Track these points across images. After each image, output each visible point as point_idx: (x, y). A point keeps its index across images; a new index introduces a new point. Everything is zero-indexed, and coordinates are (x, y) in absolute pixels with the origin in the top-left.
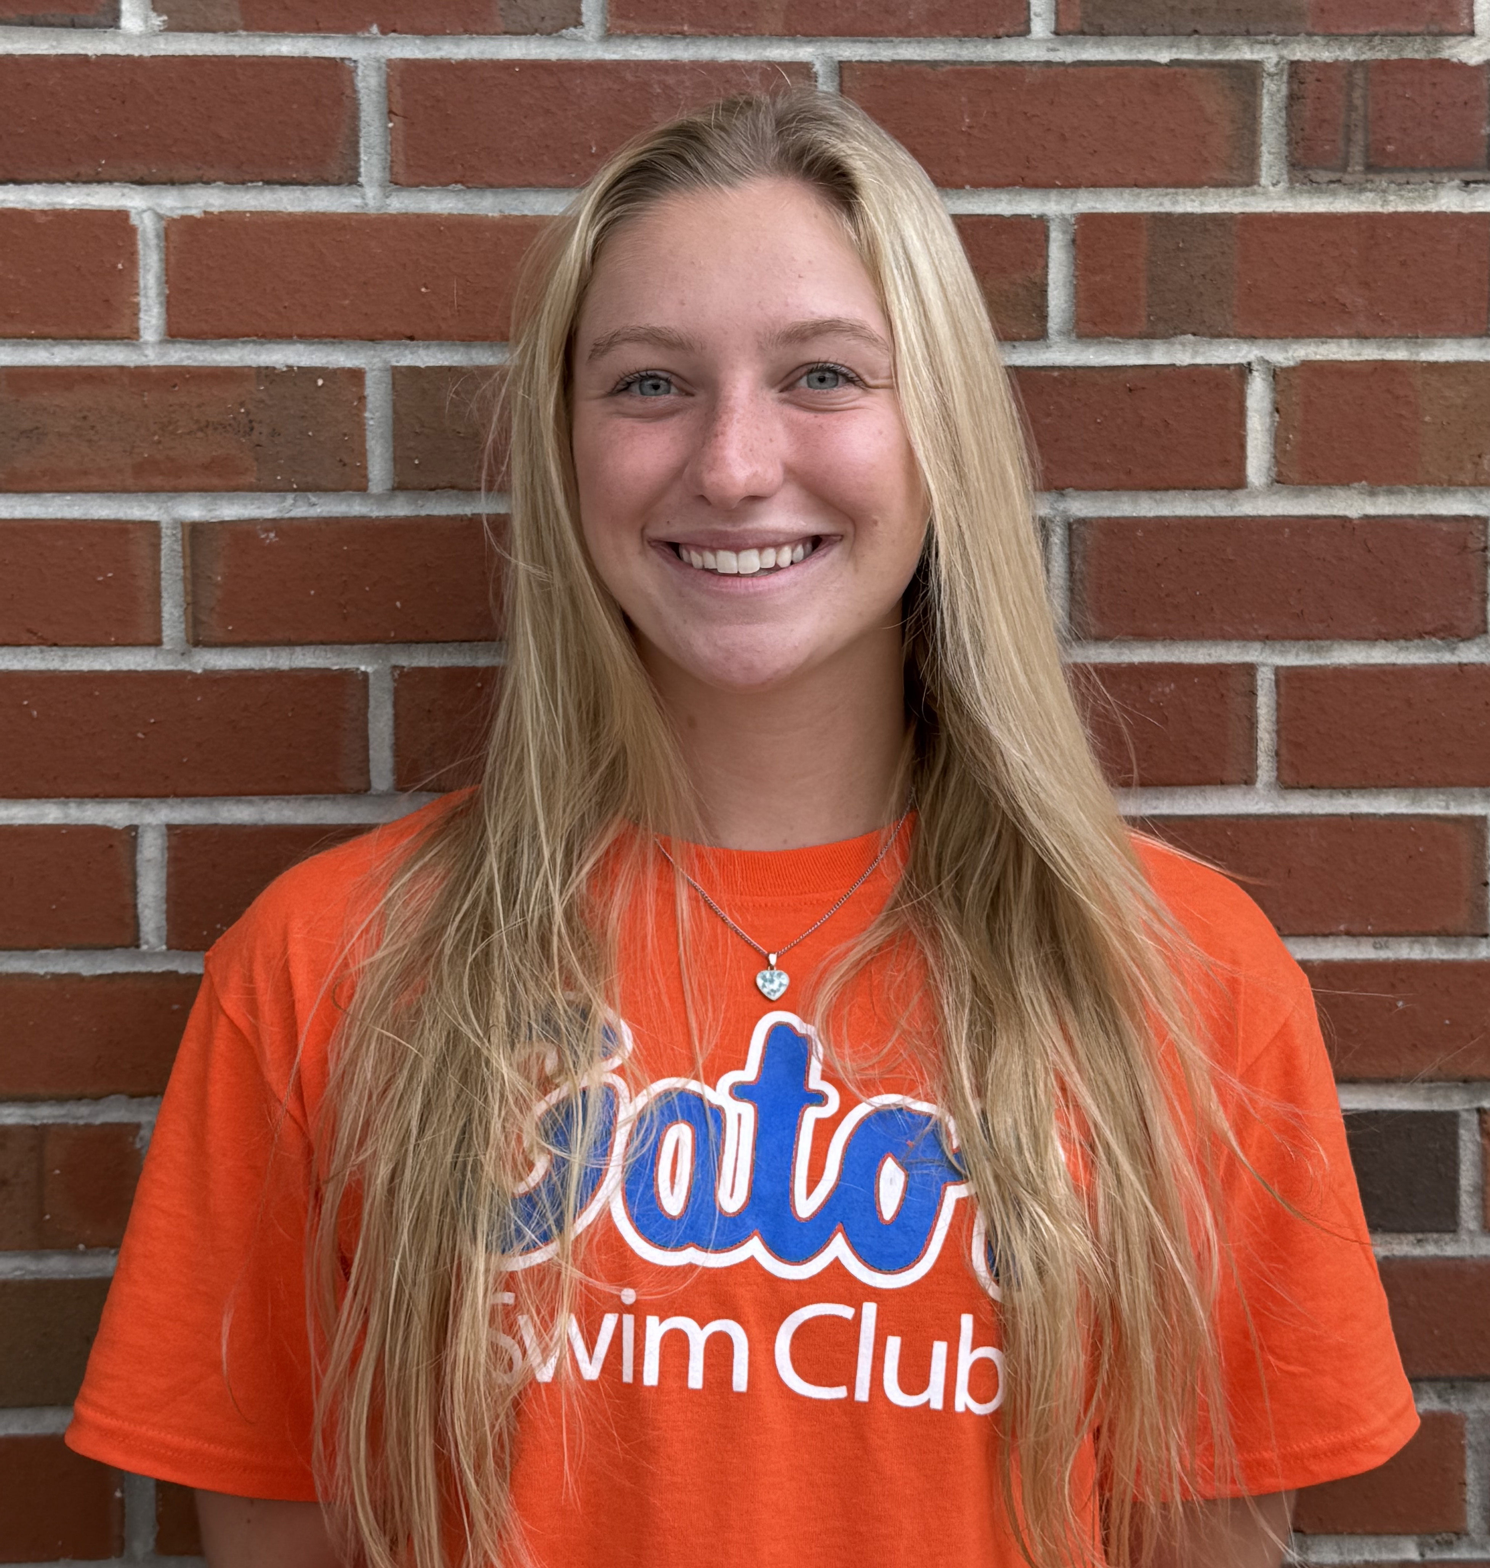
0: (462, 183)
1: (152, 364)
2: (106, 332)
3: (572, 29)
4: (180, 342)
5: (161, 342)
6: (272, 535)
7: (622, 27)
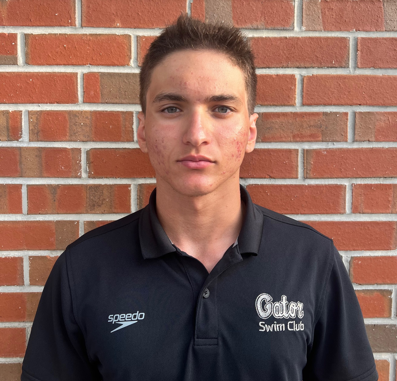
1: (298, 111)
5: (301, 106)
6: (325, 152)
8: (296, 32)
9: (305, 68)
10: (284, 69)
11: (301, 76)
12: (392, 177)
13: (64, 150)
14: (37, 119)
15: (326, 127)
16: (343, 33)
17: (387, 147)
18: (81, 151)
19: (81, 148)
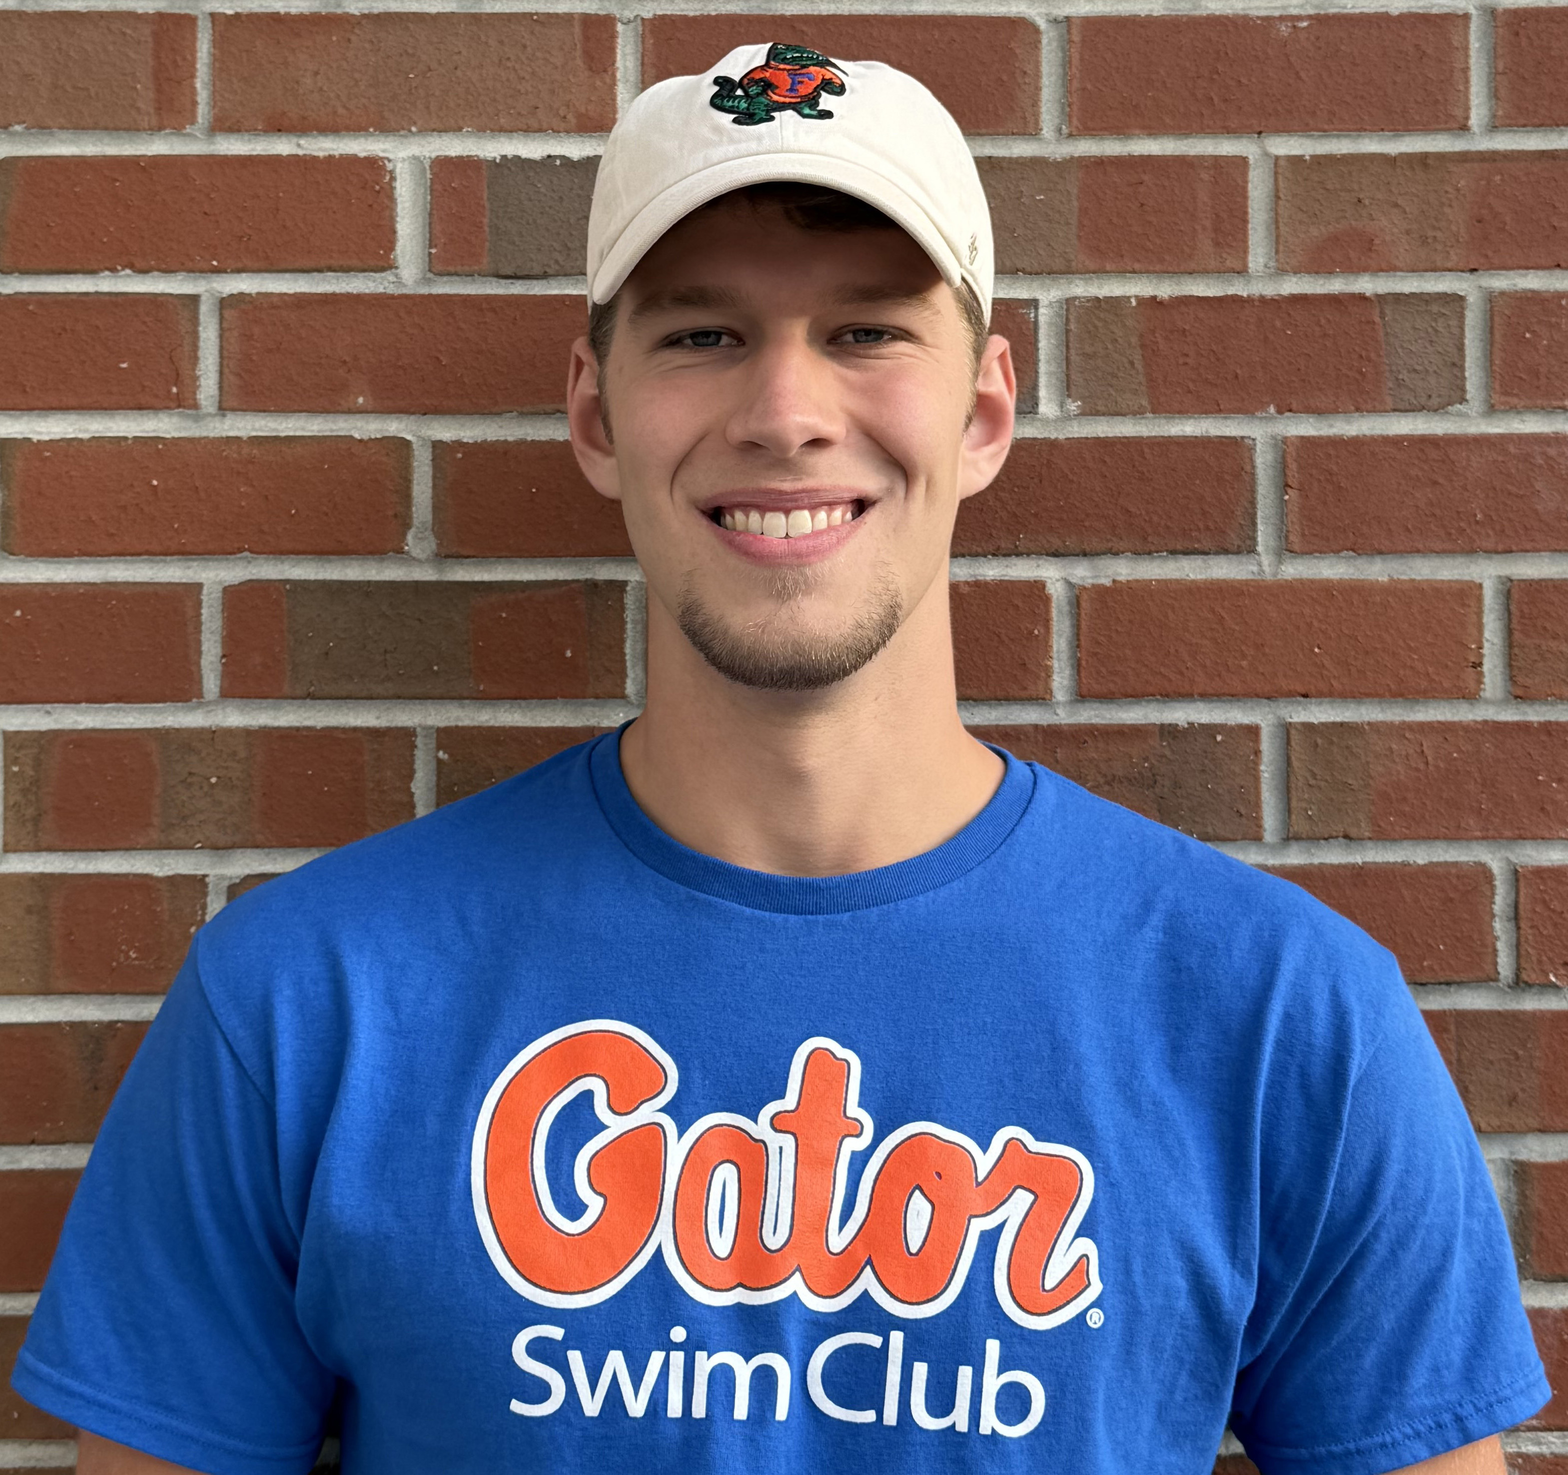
8: (1046, 421)
9: (1085, 555)
10: (1005, 561)
11: (1070, 584)
12: (1448, 984)
13: (143, 882)
14: (38, 763)
15: (1177, 785)
16: (1229, 422)
17: (1421, 862)
18: (206, 885)
19: (205, 876)
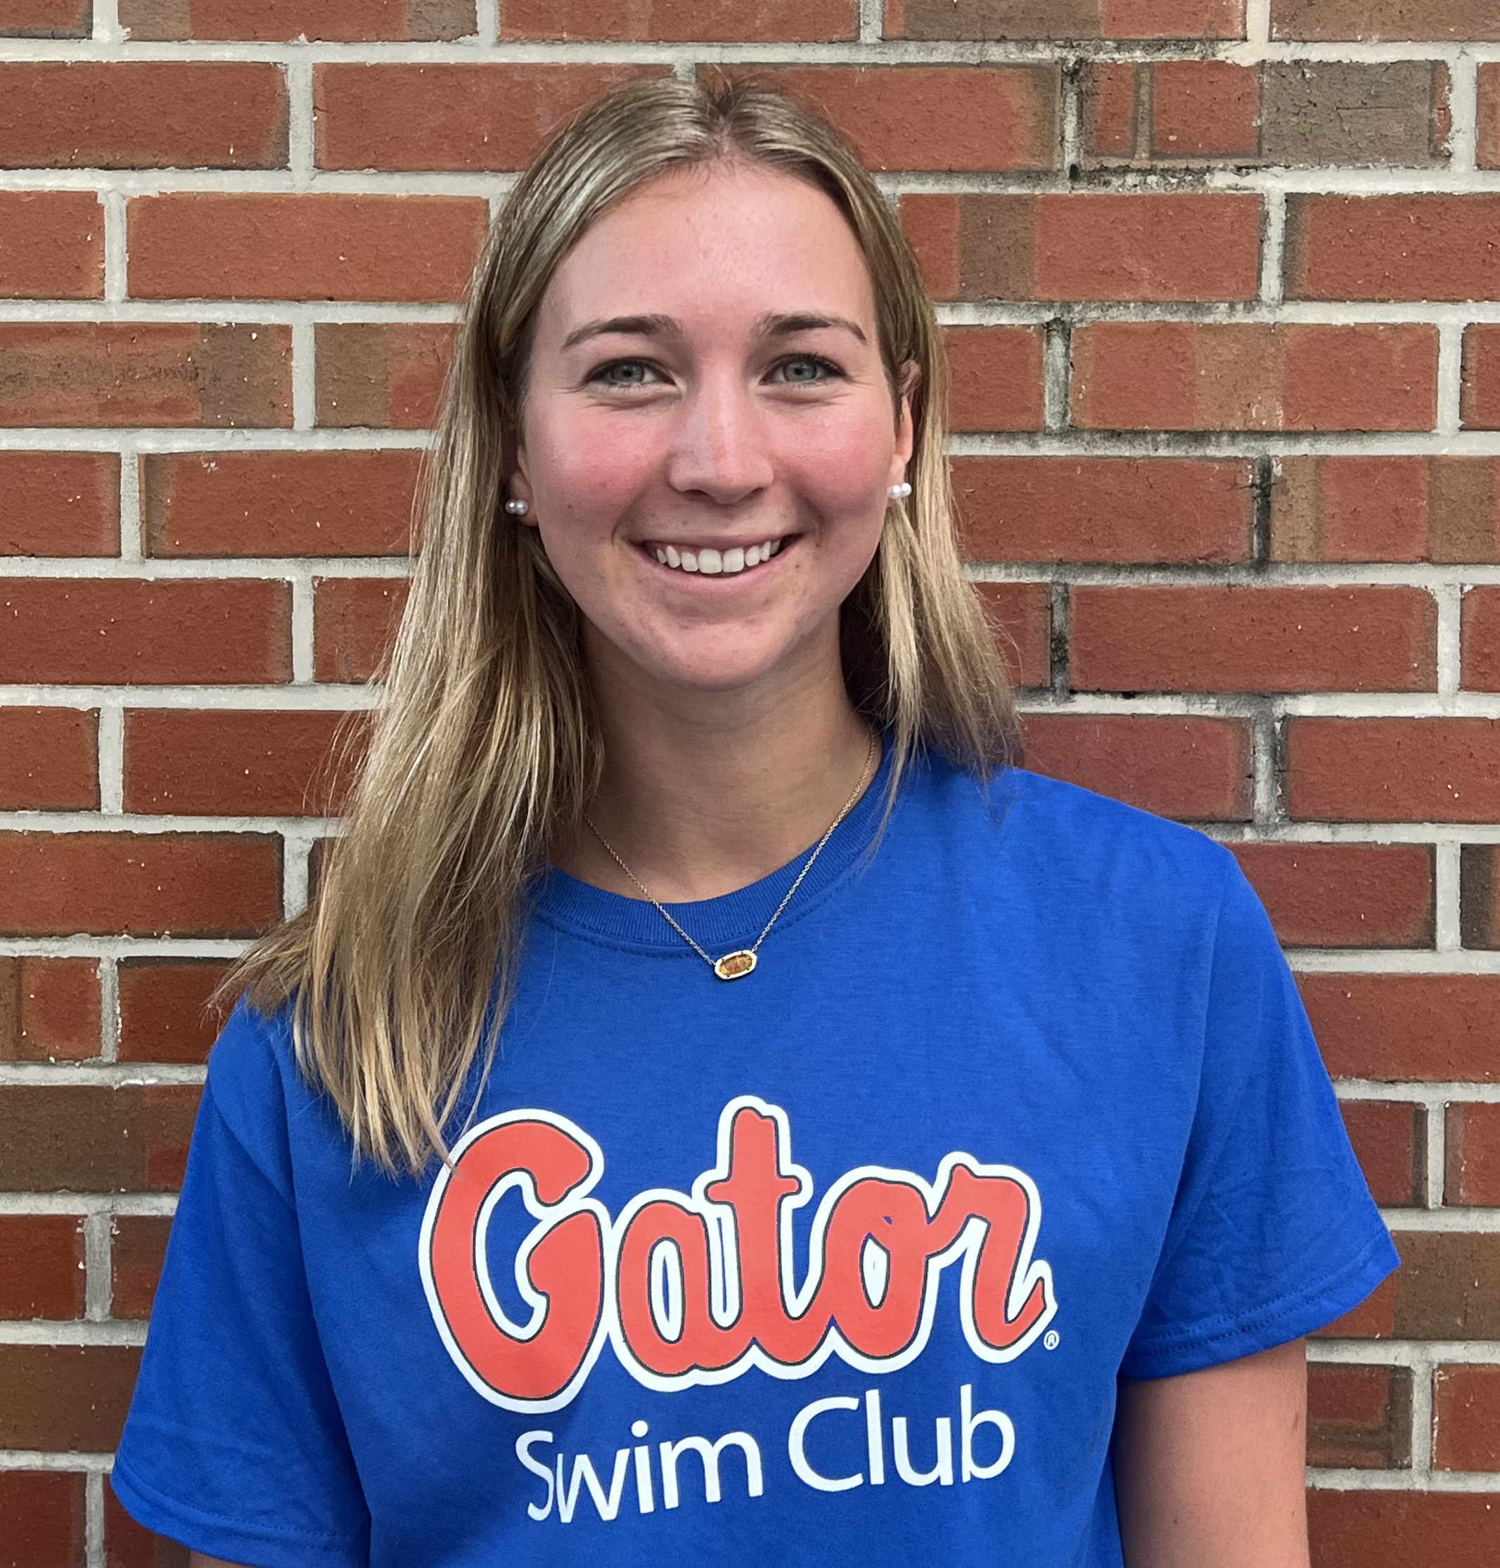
0: (374, 167)
2: (77, 294)
3: (468, 36)
4: (138, 301)
7: (512, 35)
